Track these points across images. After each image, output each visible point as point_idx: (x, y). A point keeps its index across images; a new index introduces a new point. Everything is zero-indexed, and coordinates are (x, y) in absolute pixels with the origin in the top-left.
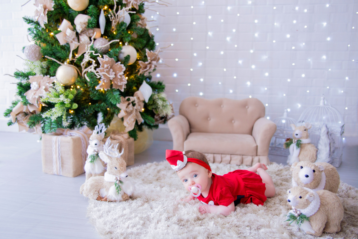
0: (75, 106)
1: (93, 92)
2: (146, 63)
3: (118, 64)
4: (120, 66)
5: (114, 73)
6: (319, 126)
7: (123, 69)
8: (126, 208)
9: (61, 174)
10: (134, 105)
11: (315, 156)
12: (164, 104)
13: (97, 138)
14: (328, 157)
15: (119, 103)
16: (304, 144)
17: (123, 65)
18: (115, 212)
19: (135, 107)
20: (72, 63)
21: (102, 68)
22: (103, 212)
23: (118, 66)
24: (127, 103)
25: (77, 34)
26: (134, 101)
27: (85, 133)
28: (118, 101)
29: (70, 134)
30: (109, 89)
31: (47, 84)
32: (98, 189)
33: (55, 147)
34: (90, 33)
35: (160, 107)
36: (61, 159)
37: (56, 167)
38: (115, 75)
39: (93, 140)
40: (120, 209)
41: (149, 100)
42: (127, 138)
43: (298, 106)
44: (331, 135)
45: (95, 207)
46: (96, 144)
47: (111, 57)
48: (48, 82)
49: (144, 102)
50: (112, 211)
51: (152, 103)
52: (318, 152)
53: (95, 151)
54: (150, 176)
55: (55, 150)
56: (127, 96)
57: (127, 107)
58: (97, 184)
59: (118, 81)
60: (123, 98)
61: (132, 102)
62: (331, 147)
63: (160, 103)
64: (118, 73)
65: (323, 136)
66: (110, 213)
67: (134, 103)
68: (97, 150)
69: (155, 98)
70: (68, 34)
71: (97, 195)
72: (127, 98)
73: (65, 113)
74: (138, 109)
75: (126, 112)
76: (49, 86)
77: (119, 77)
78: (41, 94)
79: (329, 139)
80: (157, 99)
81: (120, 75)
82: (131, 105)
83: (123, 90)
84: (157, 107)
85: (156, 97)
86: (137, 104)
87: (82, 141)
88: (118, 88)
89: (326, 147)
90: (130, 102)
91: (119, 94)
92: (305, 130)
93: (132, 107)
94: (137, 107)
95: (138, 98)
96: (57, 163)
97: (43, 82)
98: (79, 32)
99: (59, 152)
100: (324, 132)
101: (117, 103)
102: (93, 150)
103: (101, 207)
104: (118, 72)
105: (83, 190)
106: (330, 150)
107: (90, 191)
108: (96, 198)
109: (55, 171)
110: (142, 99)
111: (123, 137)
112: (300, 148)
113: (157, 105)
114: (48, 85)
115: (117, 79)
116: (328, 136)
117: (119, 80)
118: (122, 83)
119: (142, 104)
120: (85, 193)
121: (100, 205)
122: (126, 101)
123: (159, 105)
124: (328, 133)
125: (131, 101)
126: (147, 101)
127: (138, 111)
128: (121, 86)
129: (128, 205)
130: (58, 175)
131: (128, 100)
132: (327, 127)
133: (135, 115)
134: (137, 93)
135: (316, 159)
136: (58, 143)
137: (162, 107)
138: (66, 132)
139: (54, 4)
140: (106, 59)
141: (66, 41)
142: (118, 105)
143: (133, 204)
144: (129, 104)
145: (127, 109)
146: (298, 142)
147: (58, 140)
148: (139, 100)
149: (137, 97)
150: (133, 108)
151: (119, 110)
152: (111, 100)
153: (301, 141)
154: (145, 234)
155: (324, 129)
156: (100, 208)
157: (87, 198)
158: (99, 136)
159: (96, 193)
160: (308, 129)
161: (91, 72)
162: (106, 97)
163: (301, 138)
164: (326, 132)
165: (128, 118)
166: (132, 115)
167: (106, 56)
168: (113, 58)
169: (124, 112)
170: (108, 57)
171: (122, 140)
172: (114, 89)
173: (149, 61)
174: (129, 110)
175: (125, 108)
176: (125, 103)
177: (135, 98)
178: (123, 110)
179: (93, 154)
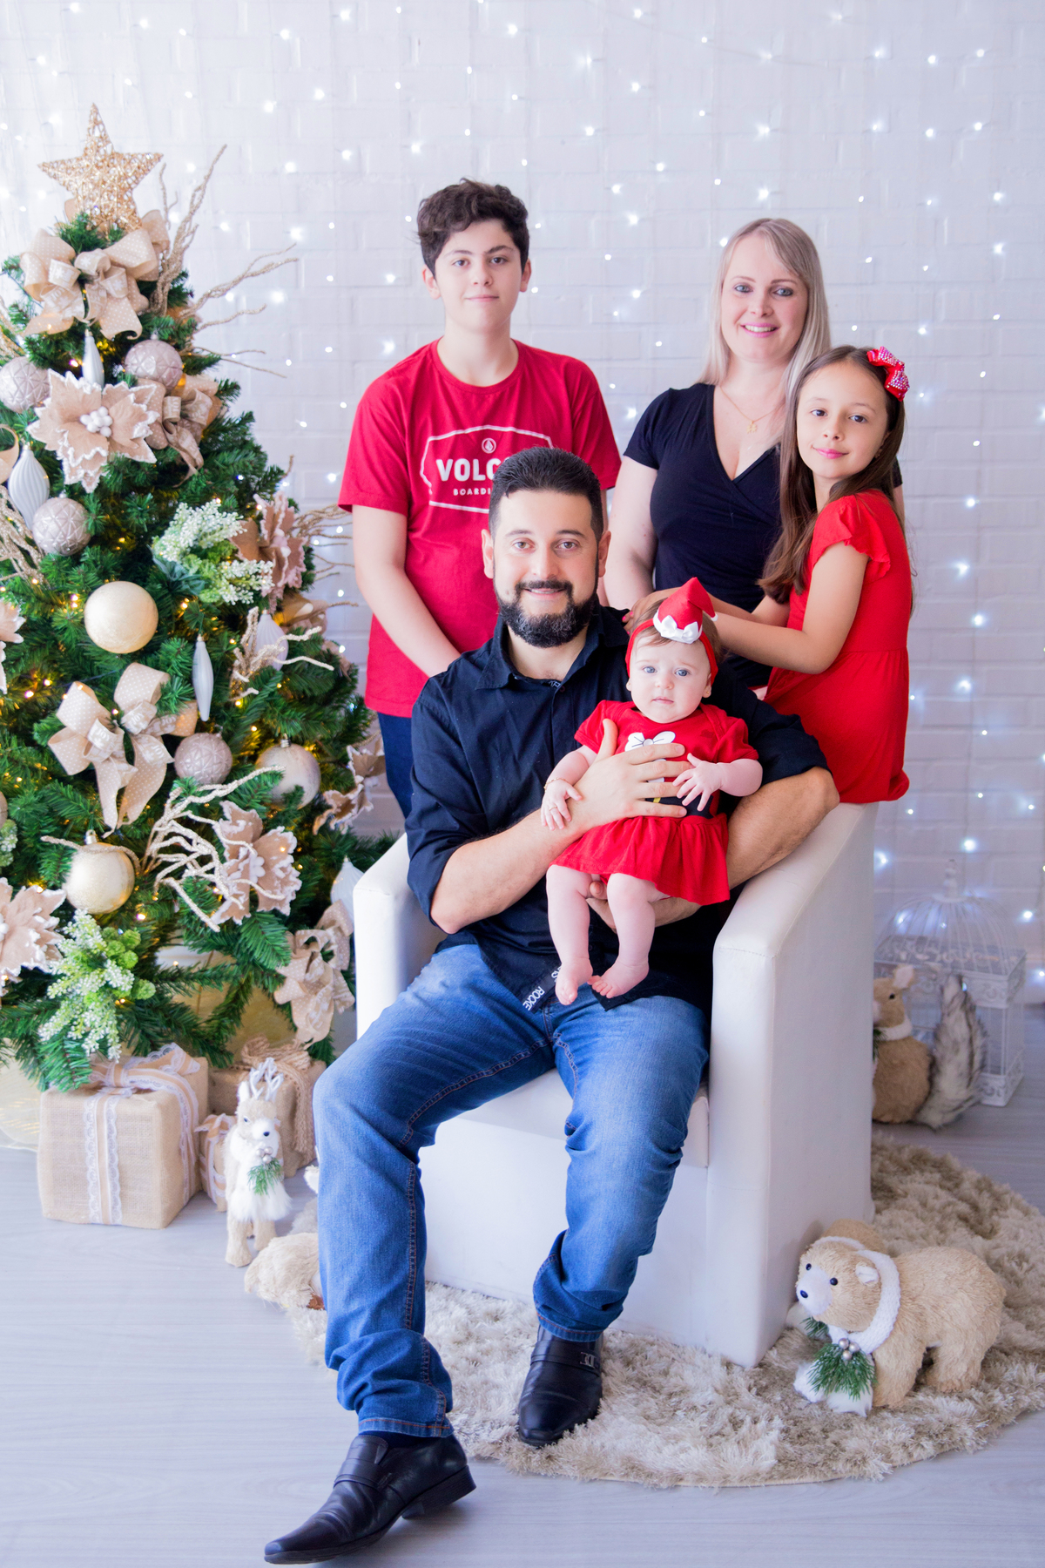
0: (146, 990)
1: (192, 928)
2: (351, 794)
3: (274, 834)
4: (280, 838)
5: (261, 861)
7: (289, 846)
9: (118, 1221)
10: (327, 956)
13: (266, 1114)
14: (966, 1084)
15: (283, 963)
16: (891, 1041)
17: (289, 835)
19: (331, 963)
21: (233, 861)
23: (277, 839)
24: (308, 954)
25: (128, 740)
26: (328, 943)
27: (181, 1074)
28: (280, 955)
29: (132, 1082)
30: (249, 916)
31: (39, 919)
32: (309, 1278)
33: (94, 1133)
34: (166, 726)
36: (120, 1172)
37: (98, 1199)
38: (265, 866)
39: (253, 1120)
42: (305, 1066)
43: (879, 861)
44: (972, 1011)
46: (266, 1134)
47: (246, 809)
48: (39, 909)
53: (265, 1154)
55: (95, 1145)
56: (303, 928)
57: (307, 971)
58: (305, 1262)
59: (276, 888)
60: (295, 939)
61: (323, 950)
62: (976, 1048)
64: (277, 861)
67: (328, 950)
68: (267, 1150)
70: (98, 743)
71: (308, 1292)
72: (304, 934)
74: (337, 965)
75: (304, 983)
76: (46, 925)
77: (281, 875)
78: (28, 961)
81: (283, 869)
82: (319, 958)
83: (286, 910)
86: (335, 951)
87: (182, 1105)
88: (272, 908)
90: (317, 949)
92: (892, 997)
93: (323, 963)
94: (335, 962)
95: (337, 930)
96: (103, 1187)
97: (19, 911)
98: (134, 729)
99: (109, 1151)
100: (955, 998)
101: (280, 963)
102: (258, 1153)
104: (274, 858)
105: (258, 1281)
107: (286, 1282)
108: (307, 1303)
109: (95, 1213)
111: (291, 1064)
114: (40, 924)
115: (273, 881)
116: (967, 1012)
117: (277, 883)
118: (286, 889)
120: (267, 1291)
122: (302, 948)
124: (965, 1003)
125: (321, 945)
127: (339, 969)
128: (281, 902)
130: (106, 1225)
131: (310, 942)
134: (330, 912)
136: (108, 1121)
138: (117, 1077)
139: (23, 620)
140: (237, 825)
141: (86, 760)
142: (281, 970)
144: (312, 958)
145: (307, 975)
147: (105, 1111)
148: (339, 934)
149: (333, 929)
150: (325, 968)
151: (280, 981)
152: (256, 955)
153: (879, 1034)
155: (953, 990)
157: (275, 1304)
159: (304, 1287)
160: (903, 989)
161: (197, 877)
162: (236, 943)
163: (881, 1021)
164: (960, 1000)
165: (308, 1002)
166: (323, 990)
167: (231, 807)
168: (253, 811)
169: (298, 987)
170: (236, 807)
171: (295, 1079)
172: (262, 912)
173: (360, 787)
174: (313, 975)
175: (303, 974)
176: (300, 958)
177: (330, 931)
178: (295, 979)
179: (258, 1163)
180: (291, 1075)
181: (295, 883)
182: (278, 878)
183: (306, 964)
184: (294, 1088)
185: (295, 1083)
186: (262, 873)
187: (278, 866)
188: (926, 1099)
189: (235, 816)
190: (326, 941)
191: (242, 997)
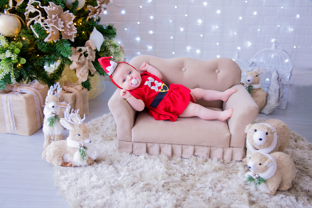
0: (23, 61)
1: (41, 43)
2: (96, 7)
3: (66, 13)
4: (68, 14)
5: (62, 22)
6: (269, 71)
7: (72, 17)
8: (93, 173)
9: (16, 133)
10: (86, 56)
11: (265, 101)
12: (116, 51)
13: (54, 100)
14: (277, 102)
15: (71, 56)
16: (255, 89)
17: (72, 14)
18: (83, 179)
19: (87, 58)
20: (13, 11)
21: (50, 19)
22: (71, 181)
24: (79, 54)
26: (86, 51)
27: (37, 89)
28: (69, 53)
29: (20, 90)
30: (59, 40)
32: (62, 156)
33: (5, 106)
35: (112, 54)
36: (14, 118)
37: (9, 127)
38: (64, 24)
39: (49, 102)
40: (87, 176)
41: (101, 48)
42: (80, 89)
43: (248, 44)
44: (281, 80)
45: (61, 175)
46: (53, 107)
47: (58, 5)
49: (96, 50)
50: (79, 178)
51: (103, 50)
52: (268, 97)
53: (53, 114)
54: (109, 130)
55: (6, 109)
56: (78, 46)
57: (79, 59)
58: (61, 150)
59: (68, 32)
60: (74, 49)
61: (84, 53)
62: (281, 92)
63: (112, 50)
64: (67, 23)
65: (273, 82)
66: (78, 181)
67: (86, 53)
68: (54, 112)
69: (106, 45)
71: (61, 161)
72: (78, 48)
73: (13, 69)
74: (90, 59)
75: (78, 63)
77: (69, 27)
79: (279, 85)
80: (109, 46)
81: (69, 25)
82: (83, 56)
83: (73, 40)
84: (109, 53)
85: (108, 44)
86: (89, 54)
87: (35, 98)
88: (68, 39)
89: (276, 92)
90: (82, 52)
91: (70, 46)
92: (257, 76)
94: (89, 57)
95: (90, 48)
96: (10, 123)
99: (11, 111)
100: (275, 77)
101: (69, 55)
102: (51, 113)
103: (67, 174)
104: (66, 21)
105: (46, 156)
106: (279, 96)
107: (54, 157)
108: (61, 164)
109: (8, 130)
110: (94, 48)
111: (76, 88)
112: (251, 94)
113: (109, 52)
115: (67, 29)
116: (279, 81)
118: (72, 33)
119: (94, 53)
120: (48, 159)
121: (66, 172)
122: (77, 52)
123: (111, 52)
124: (278, 78)
126: (99, 50)
127: (91, 60)
128: (71, 36)
129: (94, 170)
130: (12, 134)
131: (80, 50)
132: (277, 72)
133: (88, 66)
134: (88, 42)
135: (266, 104)
136: (9, 102)
137: (115, 53)
138: (16, 89)
140: (52, 8)
142: (70, 58)
143: (99, 168)
144: (81, 55)
145: (79, 60)
146: (250, 88)
147: (8, 99)
148: (91, 49)
149: (88, 47)
150: (85, 59)
151: (71, 62)
152: (61, 52)
153: (252, 86)
154: (117, 204)
155: (274, 75)
156: (66, 176)
157: (51, 164)
158: (55, 98)
159: (60, 159)
160: (260, 74)
161: (37, 23)
162: (56, 49)
163: (253, 83)
164: (276, 78)
165: (80, 69)
166: (85, 66)
167: (52, 4)
168: (60, 6)
169: (76, 64)
170: (54, 4)
171: (76, 93)
172: (64, 39)
173: (99, 5)
174: (81, 61)
175: (77, 60)
176: (77, 55)
177: (87, 48)
178: (75, 62)
179: (51, 116)
180: (75, 92)
181: (75, 31)
182: (69, 28)
183: (78, 57)
184: (75, 95)
185: (76, 94)
186: (63, 26)
187: (68, 24)
188: (265, 106)
189: (53, 6)
190: (85, 50)
191: (62, 68)
